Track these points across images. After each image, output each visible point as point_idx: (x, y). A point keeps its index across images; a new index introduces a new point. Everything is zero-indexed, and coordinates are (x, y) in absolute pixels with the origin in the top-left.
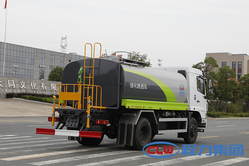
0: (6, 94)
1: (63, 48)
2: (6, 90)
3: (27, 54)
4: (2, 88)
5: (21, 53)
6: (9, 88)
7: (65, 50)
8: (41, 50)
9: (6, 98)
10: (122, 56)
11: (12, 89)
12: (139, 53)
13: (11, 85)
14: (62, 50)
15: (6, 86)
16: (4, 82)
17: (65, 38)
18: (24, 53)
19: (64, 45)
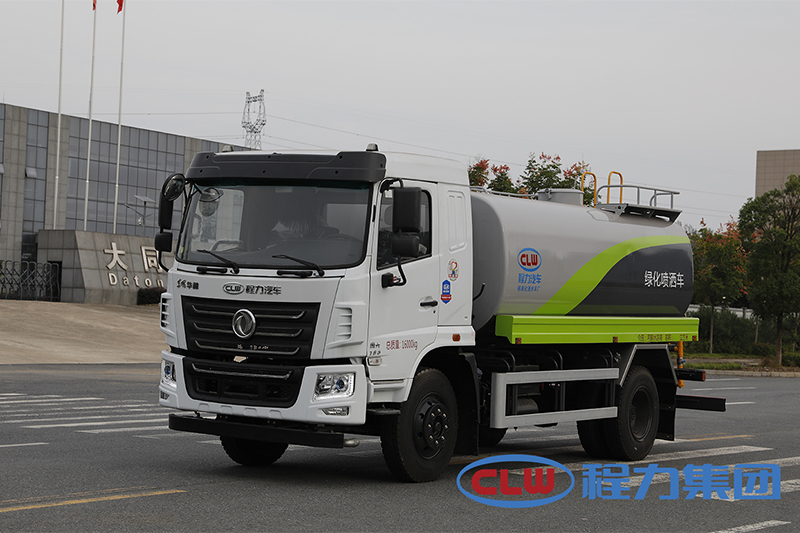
0: (136, 290)
1: (253, 130)
2: (136, 278)
3: (162, 156)
4: (124, 273)
5: (143, 153)
6: (146, 272)
7: (258, 138)
8: (204, 143)
9: (138, 304)
10: (507, 169)
11: (154, 277)
12: (558, 158)
13: (152, 261)
14: (249, 137)
15: (137, 267)
16: (131, 253)
17: (259, 98)
18: (152, 155)
19: (253, 121)
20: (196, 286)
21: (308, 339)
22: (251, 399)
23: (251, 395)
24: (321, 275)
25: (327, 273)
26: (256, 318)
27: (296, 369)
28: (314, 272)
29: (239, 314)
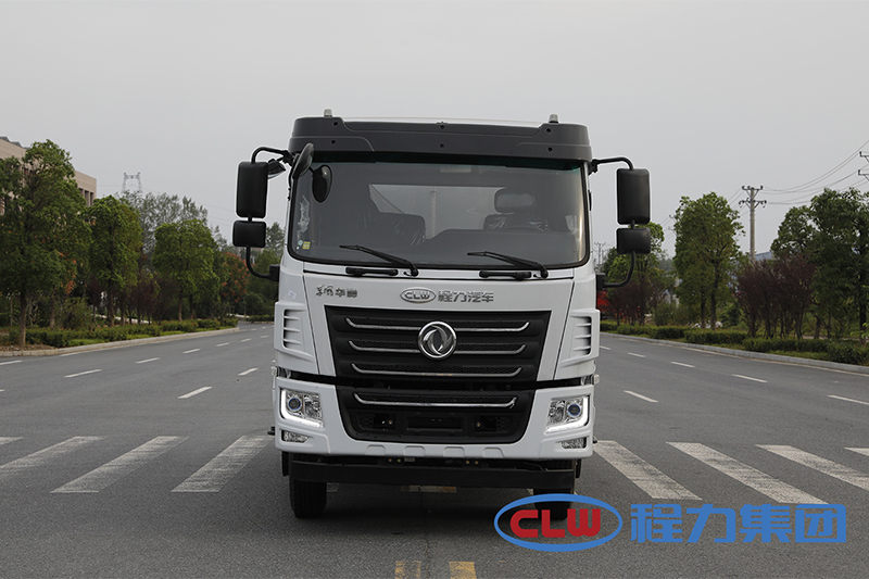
20: (352, 294)
21: (534, 356)
22: (451, 435)
23: (453, 431)
24: (544, 276)
25: (551, 273)
26: (456, 332)
27: (523, 394)
28: (533, 273)
29: (430, 328)
